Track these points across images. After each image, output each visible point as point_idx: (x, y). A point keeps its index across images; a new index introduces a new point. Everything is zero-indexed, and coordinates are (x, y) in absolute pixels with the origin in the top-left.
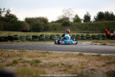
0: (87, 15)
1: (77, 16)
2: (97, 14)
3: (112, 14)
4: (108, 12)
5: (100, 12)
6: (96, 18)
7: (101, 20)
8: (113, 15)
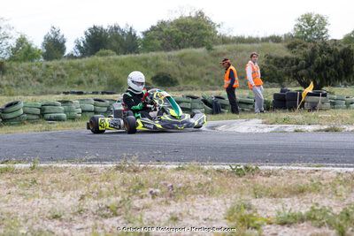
0: (53, 36)
1: (22, 41)
2: (86, 33)
3: (130, 33)
4: (116, 28)
5: (95, 27)
6: (82, 45)
7: (101, 51)
8: (135, 35)
